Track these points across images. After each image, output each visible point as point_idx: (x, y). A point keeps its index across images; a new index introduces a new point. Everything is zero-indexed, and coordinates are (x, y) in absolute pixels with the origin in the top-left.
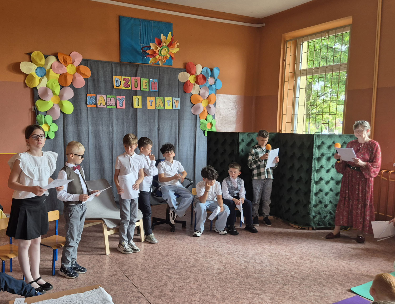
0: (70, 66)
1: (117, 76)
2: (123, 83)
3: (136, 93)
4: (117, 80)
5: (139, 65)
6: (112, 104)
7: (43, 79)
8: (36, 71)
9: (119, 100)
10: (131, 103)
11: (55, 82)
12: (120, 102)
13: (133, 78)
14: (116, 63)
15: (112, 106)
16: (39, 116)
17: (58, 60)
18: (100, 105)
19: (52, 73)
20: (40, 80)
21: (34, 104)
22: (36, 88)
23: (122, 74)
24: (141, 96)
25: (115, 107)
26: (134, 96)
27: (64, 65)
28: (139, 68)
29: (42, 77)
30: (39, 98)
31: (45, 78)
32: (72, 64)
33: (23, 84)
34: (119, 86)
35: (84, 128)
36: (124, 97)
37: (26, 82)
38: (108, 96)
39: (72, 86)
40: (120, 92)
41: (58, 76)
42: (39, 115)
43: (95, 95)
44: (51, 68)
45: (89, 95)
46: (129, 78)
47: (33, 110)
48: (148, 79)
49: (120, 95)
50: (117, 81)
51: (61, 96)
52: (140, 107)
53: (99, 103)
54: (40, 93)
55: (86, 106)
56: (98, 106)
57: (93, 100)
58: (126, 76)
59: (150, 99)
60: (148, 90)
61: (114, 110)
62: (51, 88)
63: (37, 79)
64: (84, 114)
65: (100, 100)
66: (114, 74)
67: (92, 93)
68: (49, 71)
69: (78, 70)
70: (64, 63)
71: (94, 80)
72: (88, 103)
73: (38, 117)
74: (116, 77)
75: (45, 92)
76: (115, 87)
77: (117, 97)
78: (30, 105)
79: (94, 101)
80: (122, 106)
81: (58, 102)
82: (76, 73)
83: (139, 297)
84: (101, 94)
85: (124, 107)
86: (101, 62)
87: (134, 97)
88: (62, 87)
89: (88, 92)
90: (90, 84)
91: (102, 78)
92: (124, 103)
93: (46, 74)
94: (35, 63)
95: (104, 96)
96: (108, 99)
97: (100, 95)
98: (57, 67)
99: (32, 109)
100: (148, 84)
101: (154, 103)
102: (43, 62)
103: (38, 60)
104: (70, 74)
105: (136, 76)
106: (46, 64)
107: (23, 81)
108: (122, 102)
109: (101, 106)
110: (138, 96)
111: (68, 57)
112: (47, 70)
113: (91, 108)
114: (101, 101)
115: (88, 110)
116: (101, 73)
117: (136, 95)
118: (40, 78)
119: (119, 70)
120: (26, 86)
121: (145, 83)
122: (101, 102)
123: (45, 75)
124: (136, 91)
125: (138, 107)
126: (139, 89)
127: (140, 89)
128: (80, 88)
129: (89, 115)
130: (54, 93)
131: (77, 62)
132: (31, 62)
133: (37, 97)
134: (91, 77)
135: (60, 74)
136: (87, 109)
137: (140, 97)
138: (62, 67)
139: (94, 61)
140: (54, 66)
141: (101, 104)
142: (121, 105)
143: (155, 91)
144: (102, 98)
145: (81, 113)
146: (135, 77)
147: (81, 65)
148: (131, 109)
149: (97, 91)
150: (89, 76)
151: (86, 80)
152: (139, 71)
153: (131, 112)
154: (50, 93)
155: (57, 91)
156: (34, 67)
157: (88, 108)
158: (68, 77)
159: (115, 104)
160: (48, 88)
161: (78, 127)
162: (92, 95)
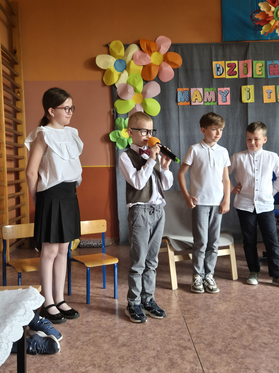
0: (155, 54)
1: (218, 61)
2: (227, 71)
3: (245, 82)
4: (218, 66)
5: (249, 43)
6: (212, 99)
7: (123, 73)
8: (115, 65)
9: (221, 93)
10: (239, 97)
11: (137, 77)
12: (223, 96)
13: (241, 62)
14: (216, 45)
15: (211, 102)
16: (118, 120)
17: (141, 49)
18: (195, 102)
19: (133, 65)
20: (120, 76)
21: (113, 105)
22: (114, 85)
23: (224, 59)
24: (253, 86)
25: (216, 103)
26: (242, 86)
27: (148, 55)
28: (250, 47)
29: (122, 71)
30: (119, 98)
31: (125, 73)
32: (158, 51)
33: (100, 83)
34: (221, 75)
35: (174, 133)
36: (229, 89)
37: (104, 79)
38: (206, 89)
39: (158, 80)
40: (222, 82)
41: (141, 68)
42: (119, 118)
43: (188, 89)
44: (132, 59)
45: (180, 90)
46: (236, 62)
47: (112, 113)
48: (263, 62)
49: (223, 87)
50: (218, 68)
51: (144, 94)
52: (252, 100)
53: (193, 99)
54: (119, 91)
55: (176, 105)
56: (193, 104)
57: (185, 95)
58: (231, 60)
59: (267, 89)
60: (263, 76)
61: (214, 107)
62: (132, 85)
63: (116, 74)
64: (174, 115)
65: (194, 96)
66: (213, 58)
67: (184, 86)
68: (130, 63)
69: (165, 59)
70: (148, 52)
71: (186, 70)
72: (179, 100)
73: (117, 122)
74: (216, 62)
75: (125, 89)
76: (215, 77)
77: (219, 89)
78: (108, 108)
79: (187, 98)
80: (226, 101)
81: (141, 101)
82: (164, 63)
83: (185, 348)
84: (196, 87)
85: (228, 103)
86: (196, 45)
87: (243, 88)
88: (146, 82)
89: (179, 86)
90: (182, 75)
91: (197, 66)
92: (229, 97)
93: (126, 67)
94: (114, 55)
95: (201, 90)
96: (207, 94)
97: (195, 89)
98: (139, 58)
99: (111, 111)
100: (263, 68)
101: (273, 95)
102: (122, 52)
103: (116, 51)
104: (155, 65)
105: (245, 58)
106: (126, 54)
107: (100, 79)
108: (226, 96)
109: (197, 103)
110: (248, 86)
111: (152, 44)
112: (127, 62)
113: (183, 106)
114: (196, 96)
115: (179, 109)
116: (196, 59)
117: (246, 84)
118: (120, 73)
119: (220, 52)
120: (104, 84)
121: (260, 67)
122: (196, 98)
123: (125, 69)
124: (246, 79)
125: (249, 101)
126: (249, 75)
127: (251, 76)
128: (168, 82)
129: (180, 116)
130: (135, 90)
131: (164, 49)
132: (109, 54)
133: (116, 96)
134: (182, 65)
135: (144, 66)
136: (177, 108)
137: (251, 87)
138: (146, 56)
139: (187, 45)
140: (136, 56)
141: (197, 101)
142: (224, 100)
143: (274, 76)
144: (197, 93)
145: (169, 114)
146: (245, 60)
147: (170, 51)
148: (239, 104)
149: (191, 84)
150: (180, 66)
151: (176, 71)
152: (250, 51)
153: (239, 109)
154: (131, 90)
155: (140, 86)
156: (112, 60)
157: (178, 106)
158: (153, 68)
159: (216, 99)
160: (129, 85)
161: (166, 131)
162: (184, 89)
